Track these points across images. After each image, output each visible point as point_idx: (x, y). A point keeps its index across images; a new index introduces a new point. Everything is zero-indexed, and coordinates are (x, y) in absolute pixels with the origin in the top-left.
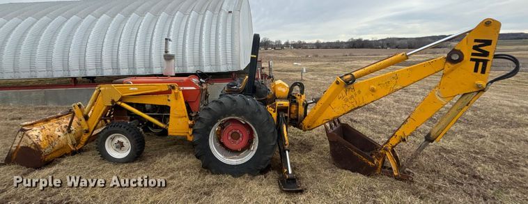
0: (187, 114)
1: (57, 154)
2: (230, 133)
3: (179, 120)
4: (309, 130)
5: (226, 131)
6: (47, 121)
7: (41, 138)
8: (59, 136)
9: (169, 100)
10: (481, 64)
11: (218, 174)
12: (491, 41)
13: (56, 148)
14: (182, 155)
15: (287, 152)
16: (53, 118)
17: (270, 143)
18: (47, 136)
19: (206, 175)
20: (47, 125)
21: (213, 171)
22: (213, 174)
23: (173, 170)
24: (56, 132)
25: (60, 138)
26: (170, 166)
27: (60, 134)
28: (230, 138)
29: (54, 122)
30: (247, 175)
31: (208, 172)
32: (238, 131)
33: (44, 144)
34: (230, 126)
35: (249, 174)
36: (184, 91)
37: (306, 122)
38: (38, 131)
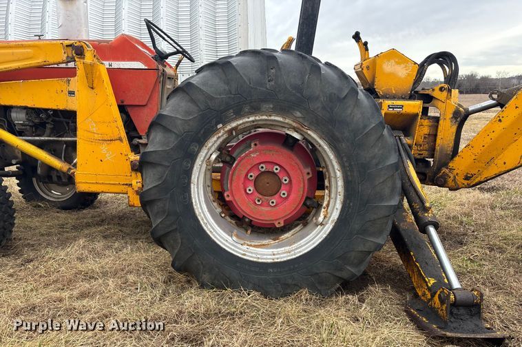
0: (123, 134)
2: (253, 174)
3: (104, 148)
4: (469, 186)
5: (240, 169)
9: (71, 93)
11: (221, 287)
14: (116, 245)
15: (432, 230)
17: (382, 199)
19: (183, 289)
21: (206, 277)
22: (203, 286)
23: (89, 277)
26: (80, 266)
30: (305, 294)
31: (189, 282)
32: (277, 170)
34: (254, 154)
35: (313, 289)
37: (460, 165)
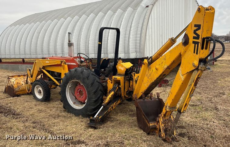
1: (21, 93)
6: (19, 76)
7: (15, 83)
8: (22, 84)
9: (62, 70)
10: (196, 45)
12: (201, 25)
13: (21, 90)
15: (102, 107)
16: (22, 75)
18: (17, 83)
20: (19, 78)
24: (21, 82)
25: (23, 85)
27: (23, 83)
28: (78, 94)
29: (22, 77)
32: (82, 90)
33: (15, 86)
36: (68, 65)
38: (14, 80)
